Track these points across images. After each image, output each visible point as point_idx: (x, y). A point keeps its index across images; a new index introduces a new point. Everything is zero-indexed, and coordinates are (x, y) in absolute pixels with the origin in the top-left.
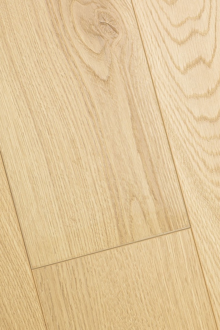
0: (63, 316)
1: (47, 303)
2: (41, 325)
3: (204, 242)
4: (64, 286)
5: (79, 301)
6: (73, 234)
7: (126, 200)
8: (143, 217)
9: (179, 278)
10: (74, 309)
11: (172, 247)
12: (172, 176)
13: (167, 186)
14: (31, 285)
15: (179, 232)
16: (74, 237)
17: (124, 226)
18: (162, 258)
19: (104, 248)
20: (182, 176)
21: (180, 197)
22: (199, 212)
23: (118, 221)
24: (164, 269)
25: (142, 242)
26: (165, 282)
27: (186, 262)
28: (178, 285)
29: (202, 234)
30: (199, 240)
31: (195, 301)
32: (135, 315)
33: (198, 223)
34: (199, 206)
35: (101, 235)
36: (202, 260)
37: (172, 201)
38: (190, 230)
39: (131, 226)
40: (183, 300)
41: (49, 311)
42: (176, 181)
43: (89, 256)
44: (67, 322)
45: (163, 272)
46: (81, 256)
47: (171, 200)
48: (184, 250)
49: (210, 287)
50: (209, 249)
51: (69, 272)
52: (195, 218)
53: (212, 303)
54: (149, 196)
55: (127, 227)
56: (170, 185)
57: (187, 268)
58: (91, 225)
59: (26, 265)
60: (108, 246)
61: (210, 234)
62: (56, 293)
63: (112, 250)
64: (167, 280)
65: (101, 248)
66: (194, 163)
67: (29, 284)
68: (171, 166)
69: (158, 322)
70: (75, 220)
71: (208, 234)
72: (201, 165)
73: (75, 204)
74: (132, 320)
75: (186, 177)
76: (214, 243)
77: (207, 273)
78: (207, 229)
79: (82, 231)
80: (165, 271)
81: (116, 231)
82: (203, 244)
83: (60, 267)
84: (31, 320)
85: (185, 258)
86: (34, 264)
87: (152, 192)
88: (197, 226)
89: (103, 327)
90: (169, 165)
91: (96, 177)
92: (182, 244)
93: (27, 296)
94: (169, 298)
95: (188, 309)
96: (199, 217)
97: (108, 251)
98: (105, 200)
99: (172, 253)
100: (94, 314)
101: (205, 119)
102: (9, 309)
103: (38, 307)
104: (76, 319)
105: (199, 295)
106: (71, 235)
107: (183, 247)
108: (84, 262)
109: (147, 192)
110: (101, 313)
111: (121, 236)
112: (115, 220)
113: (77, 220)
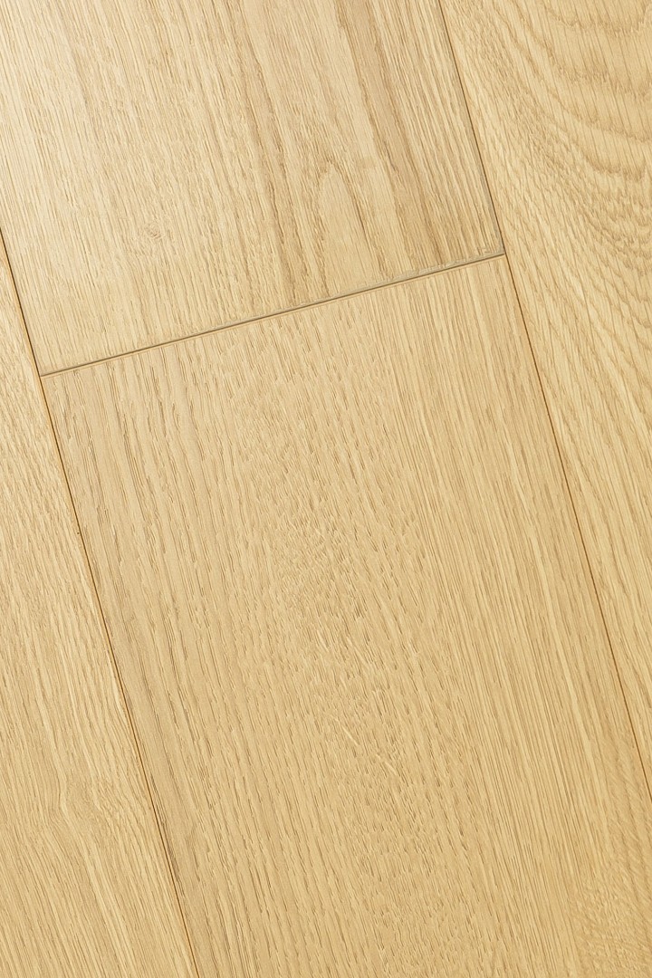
0: (126, 509)
1: (82, 469)
2: (67, 534)
3: (548, 299)
4: (130, 424)
5: (173, 467)
6: (152, 274)
7: (305, 171)
8: (356, 223)
9: (468, 410)
10: (157, 489)
11: (446, 316)
12: (446, 96)
13: (431, 127)
14: (39, 418)
15: (469, 269)
16: (155, 284)
17: (300, 250)
18: (414, 347)
19: (243, 316)
20: (479, 95)
21: (470, 158)
22: (531, 205)
23: (280, 235)
24: (421, 380)
25: (352, 300)
26: (423, 419)
27: (488, 359)
28: (463, 427)
29: (539, 274)
30: (529, 292)
31: (516, 480)
32: (336, 514)
33: (529, 239)
34: (532, 187)
35: (232, 279)
36: (541, 356)
37: (446, 171)
38: (501, 261)
39: (319, 251)
40: (480, 474)
41: (89, 493)
42: (457, 110)
43: (198, 339)
44: (139, 529)
45: (416, 388)
46: (174, 338)
47: (442, 170)
48: (482, 323)
49: (566, 437)
50: (565, 321)
51: (143, 384)
52: (517, 223)
53: (573, 485)
54: (375, 158)
55: (310, 256)
56: (441, 121)
57: (493, 379)
58: (202, 250)
59: (24, 362)
60: (253, 309)
61: (568, 273)
62: (106, 442)
63: (265, 323)
64: (429, 412)
65: (234, 316)
66: (514, 53)
67: (31, 415)
68: (443, 65)
69: (403, 538)
70: (156, 235)
71: (560, 273)
72: (540, 57)
73: (157, 188)
74: (323, 529)
75: (490, 96)
76: (580, 300)
77: (555, 396)
78: (557, 259)
79: (177, 264)
80: (423, 386)
81: (277, 266)
82: (544, 305)
83: (117, 369)
84: (40, 518)
85: (488, 347)
86: (46, 362)
87: (383, 146)
88: (524, 249)
89: (241, 546)
90: (437, 62)
91: (216, 104)
92: (477, 305)
93: (28, 450)
94: (437, 466)
95: (496, 504)
96: (532, 222)
97: (252, 327)
98: (244, 175)
99: (445, 331)
100: (215, 508)
103: (60, 484)
104: (164, 519)
105: (529, 461)
106: (146, 279)
107: (478, 313)
108: (183, 358)
109: (367, 148)
110: (236, 505)
111: (290, 280)
112: (272, 233)
113: (164, 234)
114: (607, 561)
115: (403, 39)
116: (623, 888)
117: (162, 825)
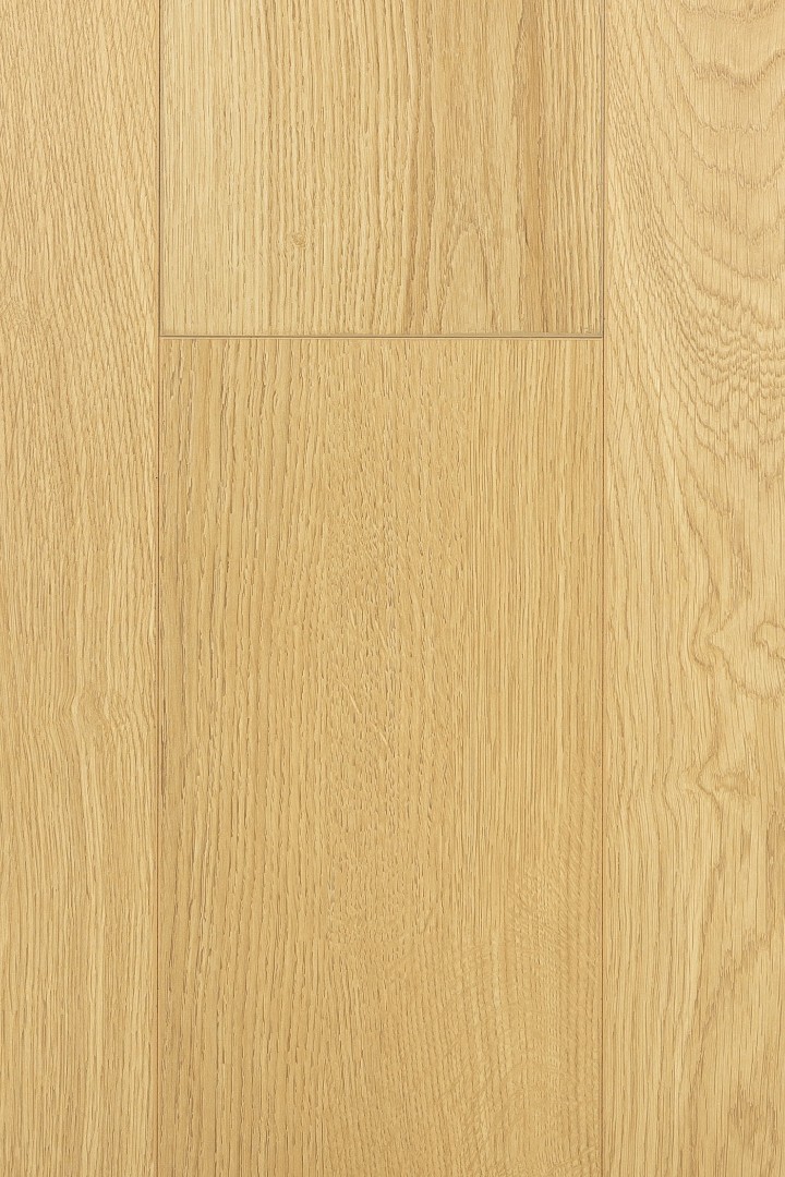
0: (207, 468)
1: (175, 426)
2: (146, 477)
3: (629, 384)
4: (230, 397)
5: (259, 442)
6: (289, 275)
7: (449, 226)
8: (481, 280)
9: (535, 460)
10: (239, 457)
11: (538, 374)
12: (588, 195)
13: (568, 218)
14: (149, 372)
15: (569, 341)
16: (288, 285)
17: (425, 288)
18: (503, 393)
19: (358, 330)
20: (616, 202)
21: (594, 253)
22: (636, 303)
23: (412, 271)
24: (502, 422)
25: (460, 343)
26: (494, 455)
27: (564, 419)
28: (527, 470)
29: (628, 361)
30: (615, 373)
31: (560, 524)
32: (394, 515)
33: (626, 331)
34: (641, 288)
35: (359, 298)
36: (609, 428)
37: (571, 257)
38: (598, 342)
39: (442, 294)
40: (531, 512)
41: (176, 446)
42: (595, 209)
43: (313, 341)
44: (215, 487)
45: (496, 428)
46: (292, 334)
47: (568, 255)
48: (567, 390)
49: (613, 499)
50: (638, 406)
51: (253, 366)
52: (620, 316)
53: (608, 540)
54: (514, 231)
55: (432, 295)
56: (578, 217)
57: (564, 437)
58: (340, 266)
59: (149, 321)
60: (371, 327)
61: (651, 367)
62: (205, 408)
63: (376, 341)
64: (501, 450)
65: (351, 329)
66: (656, 178)
67: (142, 369)
68: (593, 170)
69: (449, 550)
70: (301, 243)
71: (645, 365)
72: (677, 186)
73: (314, 205)
74: (381, 526)
75: (626, 205)
76: (655, 391)
77: (613, 464)
78: (646, 352)
79: (313, 274)
80: (501, 428)
81: (402, 296)
82: (624, 387)
83: (233, 347)
84: (125, 457)
85: (566, 411)
86: (168, 325)
87: (523, 223)
88: (620, 337)
89: (302, 523)
90: (589, 167)
91: (386, 150)
92: (567, 373)
93: (130, 395)
94: (495, 497)
95: (537, 540)
96: (632, 318)
97: (365, 343)
98: (394, 214)
99: (534, 388)
100: (288, 485)
101: (722, 72)
102: (77, 417)
103: (152, 431)
104: (238, 485)
105: (576, 512)
106: (282, 278)
107: (567, 380)
108: (295, 353)
109: (509, 220)
110: (307, 486)
111: (409, 312)
112: (405, 269)
113: (308, 246)
114: (619, 608)
115: (565, 138)
116: (558, 881)
117: (162, 745)
